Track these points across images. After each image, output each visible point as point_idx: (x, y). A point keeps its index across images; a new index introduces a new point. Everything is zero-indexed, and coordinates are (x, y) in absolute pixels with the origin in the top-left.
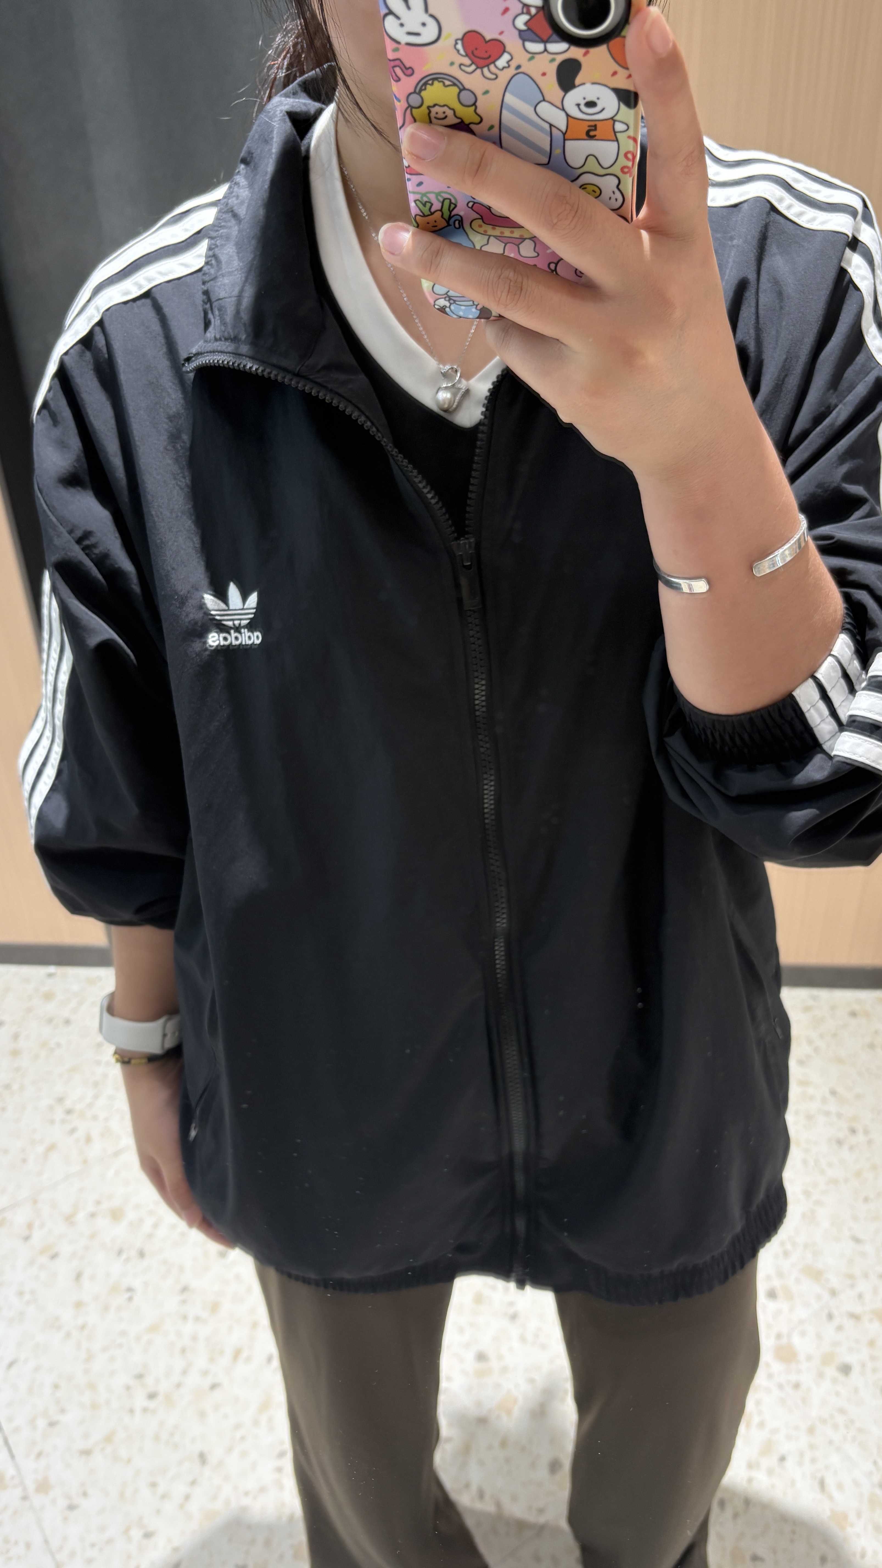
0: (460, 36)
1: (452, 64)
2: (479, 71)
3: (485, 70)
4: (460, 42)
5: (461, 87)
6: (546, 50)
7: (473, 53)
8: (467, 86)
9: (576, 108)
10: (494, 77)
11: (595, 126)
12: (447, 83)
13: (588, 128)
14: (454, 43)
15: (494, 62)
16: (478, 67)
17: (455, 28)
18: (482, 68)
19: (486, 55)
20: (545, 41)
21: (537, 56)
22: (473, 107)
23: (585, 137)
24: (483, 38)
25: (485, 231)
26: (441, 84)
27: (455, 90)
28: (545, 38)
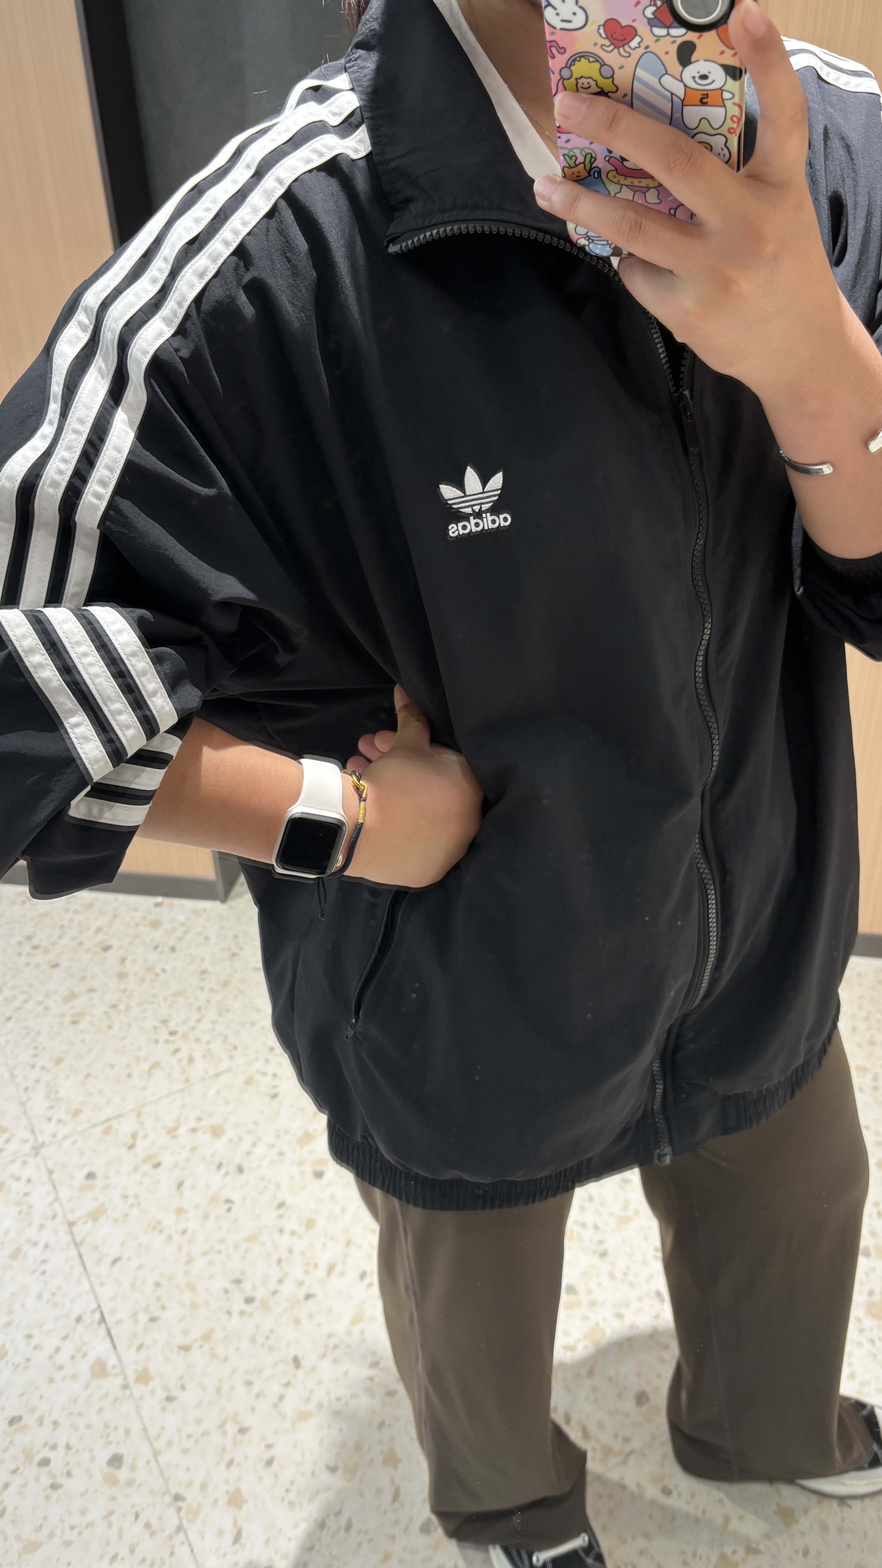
0: (602, 22)
1: (596, 44)
2: (616, 50)
3: (621, 49)
4: (602, 28)
5: (602, 63)
6: (668, 34)
7: (612, 35)
8: (607, 62)
9: (692, 80)
10: (628, 55)
11: (707, 94)
12: (591, 59)
13: (702, 96)
14: (597, 28)
15: (628, 43)
16: (615, 48)
17: (599, 17)
18: (618, 48)
19: (622, 38)
20: (668, 27)
21: (662, 39)
22: (612, 79)
23: (700, 104)
24: (620, 24)
25: (619, 181)
26: (587, 60)
27: (598, 65)
28: (668, 24)
